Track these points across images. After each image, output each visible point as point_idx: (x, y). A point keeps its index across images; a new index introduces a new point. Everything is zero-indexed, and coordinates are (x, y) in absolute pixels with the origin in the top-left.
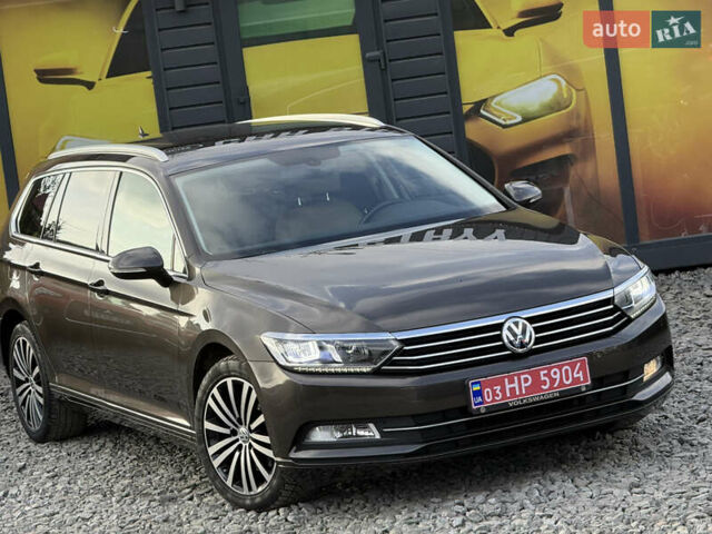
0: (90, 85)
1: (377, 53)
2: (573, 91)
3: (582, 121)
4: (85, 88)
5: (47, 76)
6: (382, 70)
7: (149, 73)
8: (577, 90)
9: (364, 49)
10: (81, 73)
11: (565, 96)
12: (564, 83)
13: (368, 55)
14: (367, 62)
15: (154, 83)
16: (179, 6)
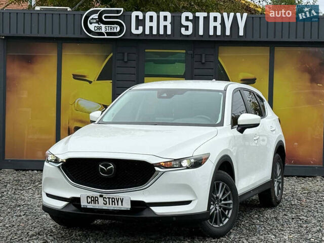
0: (90, 82)
5: (76, 77)
7: (111, 81)
10: (88, 78)
15: (113, 85)
16: (126, 60)
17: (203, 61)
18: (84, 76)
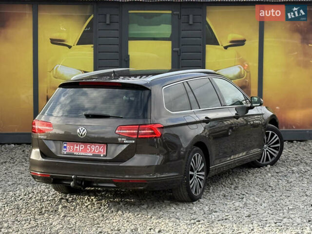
0: (70, 47)
1: (178, 49)
2: (246, 72)
3: (247, 84)
4: (67, 48)
5: (54, 41)
6: (178, 55)
7: (92, 45)
8: (247, 72)
9: (173, 47)
10: (67, 42)
11: (243, 73)
12: (243, 69)
13: (174, 49)
14: (173, 52)
15: (94, 49)
16: (108, 22)
17: (191, 22)
18: (63, 41)
